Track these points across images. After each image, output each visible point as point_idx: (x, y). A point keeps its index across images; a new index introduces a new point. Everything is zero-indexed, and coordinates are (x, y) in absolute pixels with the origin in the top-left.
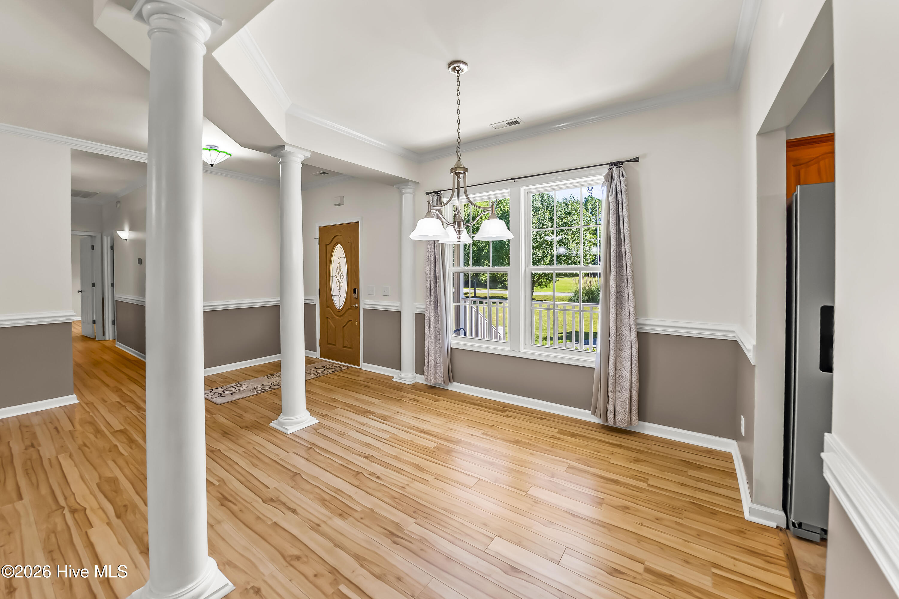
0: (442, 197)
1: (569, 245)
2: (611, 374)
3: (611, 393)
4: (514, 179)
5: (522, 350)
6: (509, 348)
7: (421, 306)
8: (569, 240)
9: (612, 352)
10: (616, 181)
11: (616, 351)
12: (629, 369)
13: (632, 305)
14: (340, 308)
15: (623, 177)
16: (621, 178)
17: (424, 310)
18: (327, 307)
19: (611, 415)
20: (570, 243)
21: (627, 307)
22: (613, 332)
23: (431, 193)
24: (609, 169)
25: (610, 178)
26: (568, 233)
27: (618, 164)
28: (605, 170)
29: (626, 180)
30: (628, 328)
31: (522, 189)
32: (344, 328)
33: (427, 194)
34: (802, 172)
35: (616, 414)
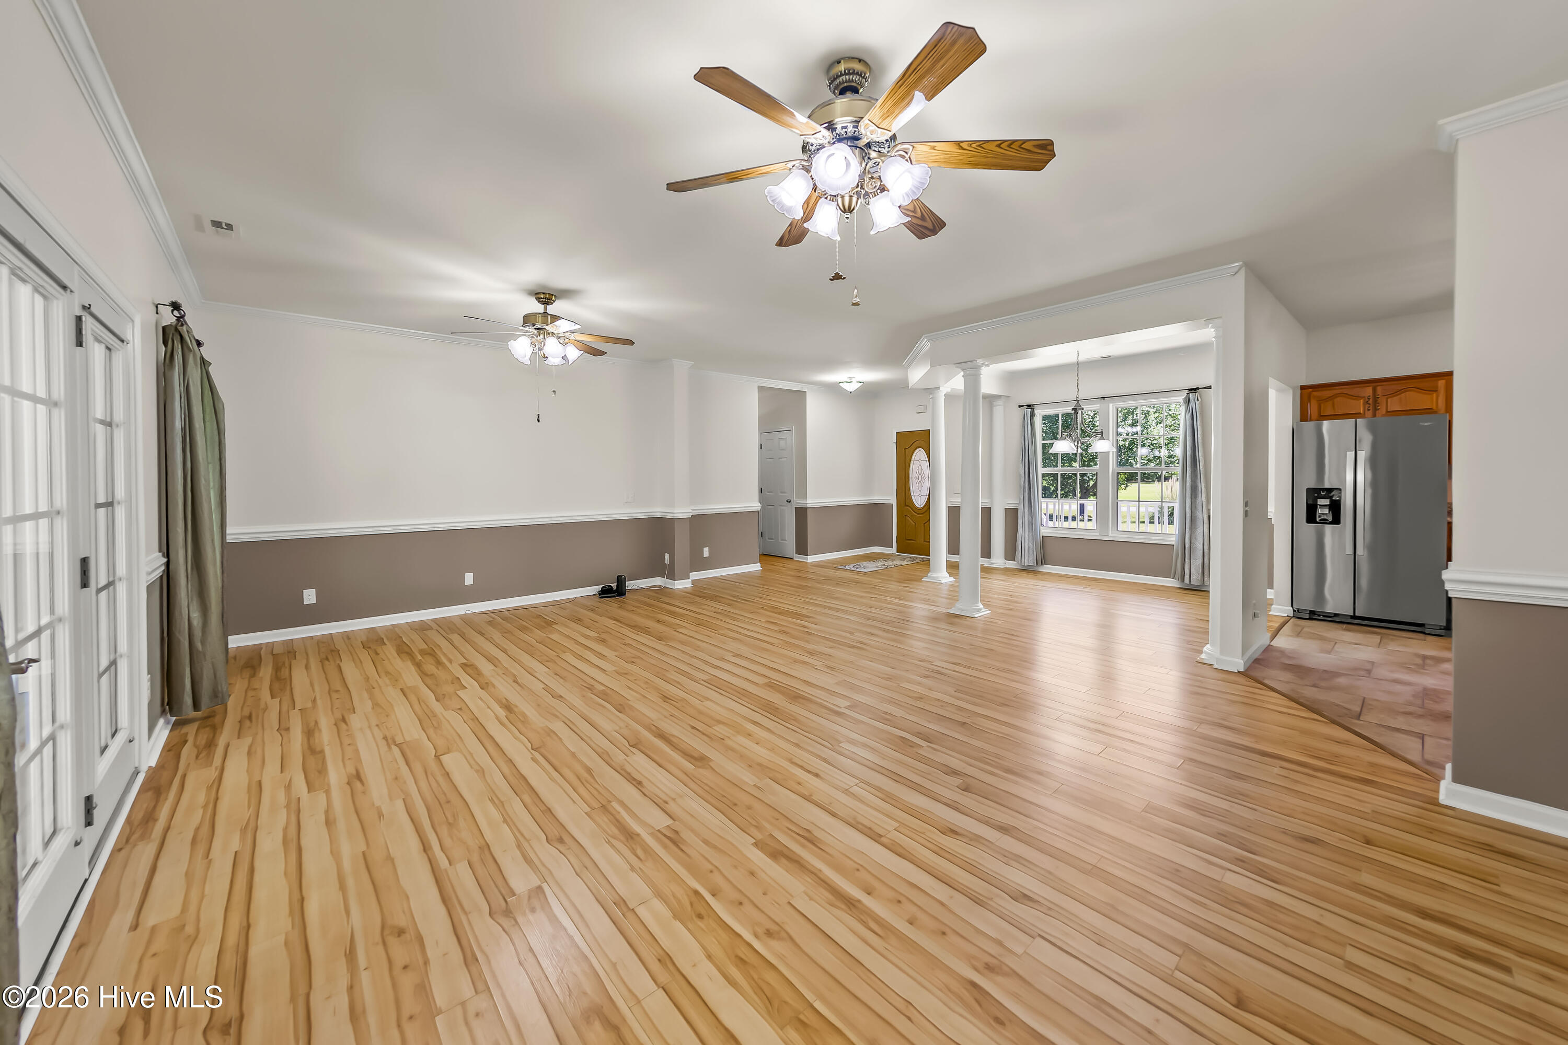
0: (1035, 409)
1: (1151, 431)
2: (1187, 546)
3: (1186, 560)
4: (1104, 398)
5: (1110, 534)
6: (1098, 534)
7: (1012, 503)
8: (1151, 421)
9: (1187, 530)
10: (1192, 403)
11: (1191, 528)
12: (1202, 542)
13: (1204, 495)
14: (922, 506)
15: (1198, 400)
16: (1196, 401)
17: (1018, 505)
18: (906, 505)
19: (1187, 577)
20: (1152, 427)
21: (1200, 497)
22: (1188, 515)
23: (1023, 406)
24: (1188, 394)
25: (1187, 401)
26: (1148, 412)
27: (1193, 390)
28: (1185, 393)
29: (1201, 404)
30: (1201, 512)
31: (1111, 405)
32: (926, 524)
33: (1019, 407)
34: (1322, 405)
35: (1191, 575)
